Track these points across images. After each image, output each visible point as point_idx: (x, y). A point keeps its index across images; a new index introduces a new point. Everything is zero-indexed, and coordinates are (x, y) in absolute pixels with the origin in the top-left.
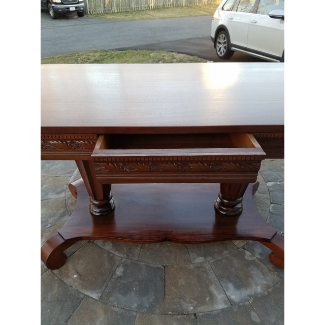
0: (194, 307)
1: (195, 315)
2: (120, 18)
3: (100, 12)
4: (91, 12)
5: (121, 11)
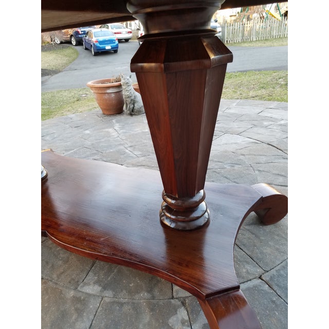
2: (257, 45)
3: (238, 41)
4: (228, 42)
5: (260, 39)
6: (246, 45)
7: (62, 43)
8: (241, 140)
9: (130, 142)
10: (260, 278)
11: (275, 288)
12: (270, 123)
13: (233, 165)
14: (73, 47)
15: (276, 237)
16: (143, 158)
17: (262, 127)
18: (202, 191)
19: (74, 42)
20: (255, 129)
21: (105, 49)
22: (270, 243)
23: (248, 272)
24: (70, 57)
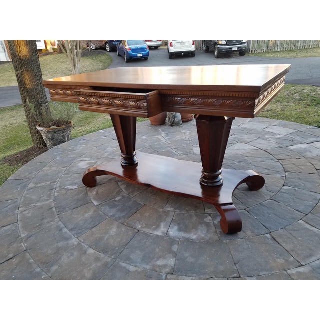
0: (142, 227)
1: (139, 231)
2: (281, 56)
3: (262, 52)
4: (253, 52)
5: (285, 49)
6: (270, 55)
7: (97, 49)
8: (248, 148)
9: (174, 146)
10: (245, 210)
11: (251, 213)
12: (271, 136)
13: (240, 162)
14: (107, 53)
15: (256, 196)
16: (184, 156)
17: (264, 139)
18: (220, 171)
19: (108, 49)
20: (259, 141)
21: (137, 57)
22: (253, 198)
23: (240, 208)
24: (105, 63)
